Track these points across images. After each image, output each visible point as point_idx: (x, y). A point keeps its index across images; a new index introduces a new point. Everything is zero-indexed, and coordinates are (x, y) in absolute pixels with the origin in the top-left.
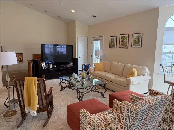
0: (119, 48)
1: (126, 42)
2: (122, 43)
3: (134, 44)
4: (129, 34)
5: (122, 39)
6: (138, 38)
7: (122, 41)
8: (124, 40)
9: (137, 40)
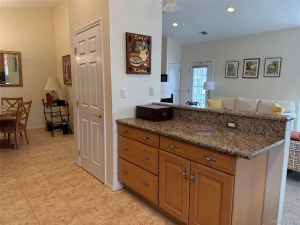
0: (243, 78)
1: (255, 70)
2: (248, 71)
3: (267, 73)
4: (259, 59)
5: (247, 65)
6: (275, 64)
7: (248, 68)
8: (250, 67)
9: (273, 67)
